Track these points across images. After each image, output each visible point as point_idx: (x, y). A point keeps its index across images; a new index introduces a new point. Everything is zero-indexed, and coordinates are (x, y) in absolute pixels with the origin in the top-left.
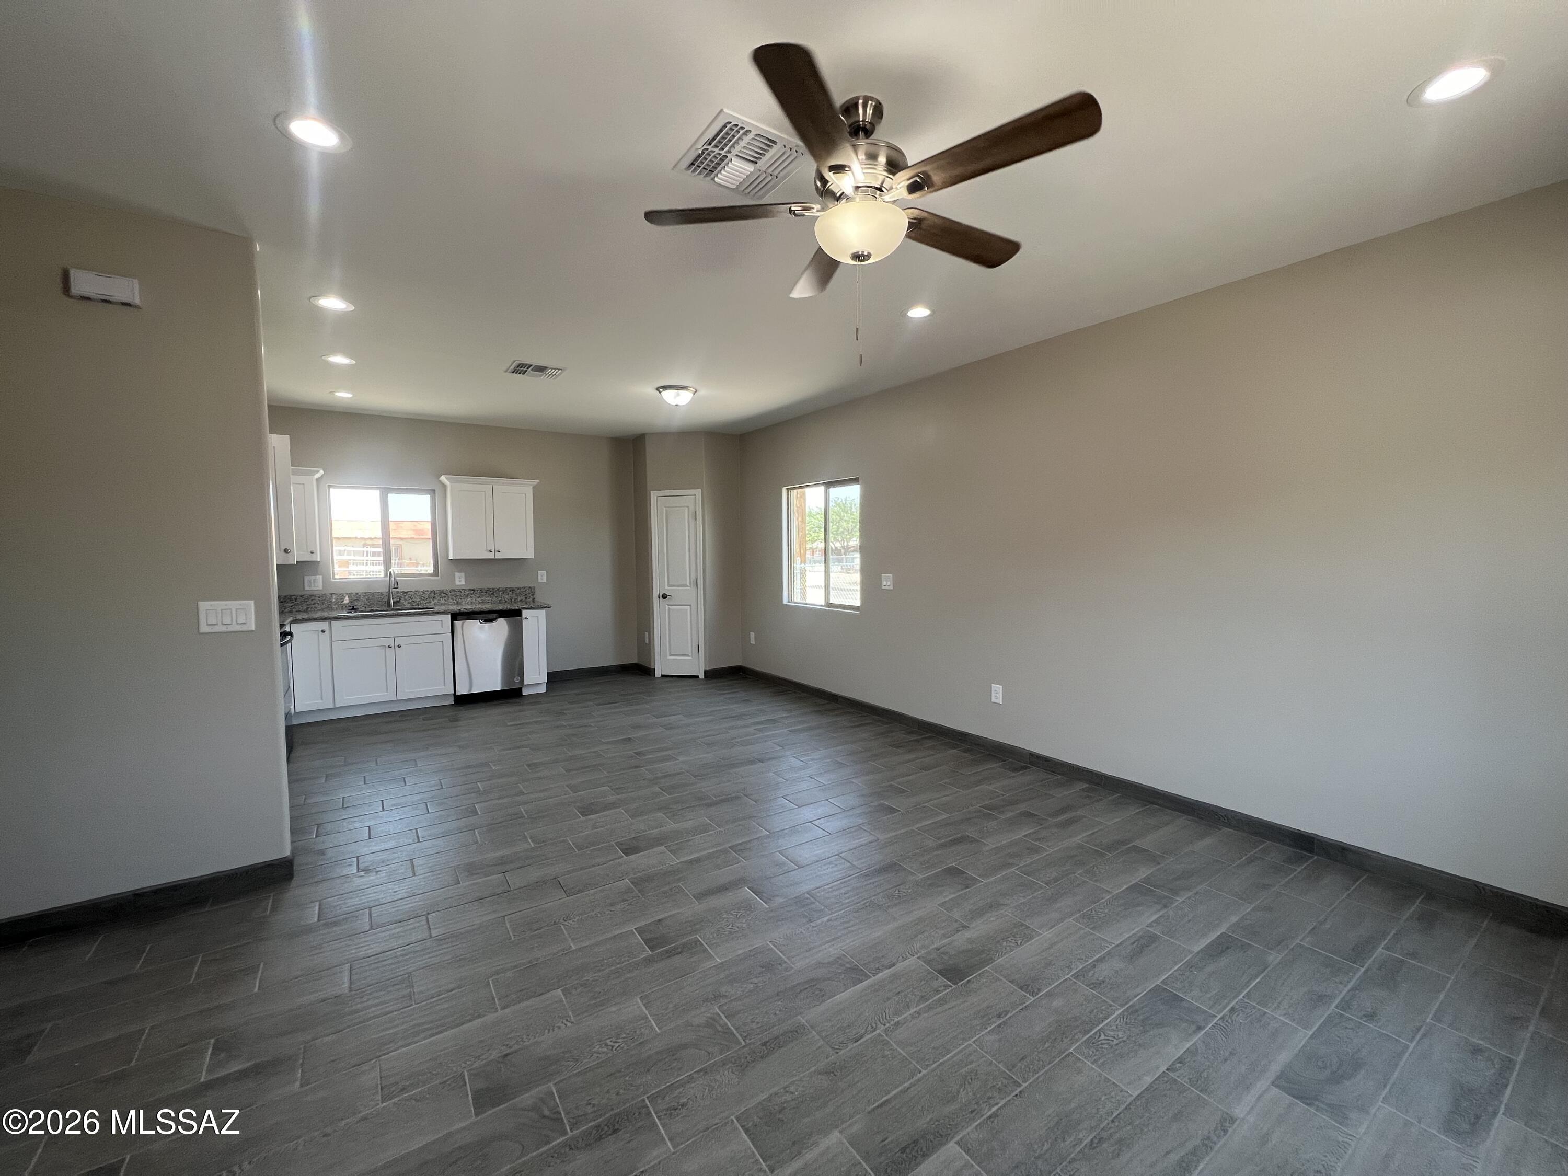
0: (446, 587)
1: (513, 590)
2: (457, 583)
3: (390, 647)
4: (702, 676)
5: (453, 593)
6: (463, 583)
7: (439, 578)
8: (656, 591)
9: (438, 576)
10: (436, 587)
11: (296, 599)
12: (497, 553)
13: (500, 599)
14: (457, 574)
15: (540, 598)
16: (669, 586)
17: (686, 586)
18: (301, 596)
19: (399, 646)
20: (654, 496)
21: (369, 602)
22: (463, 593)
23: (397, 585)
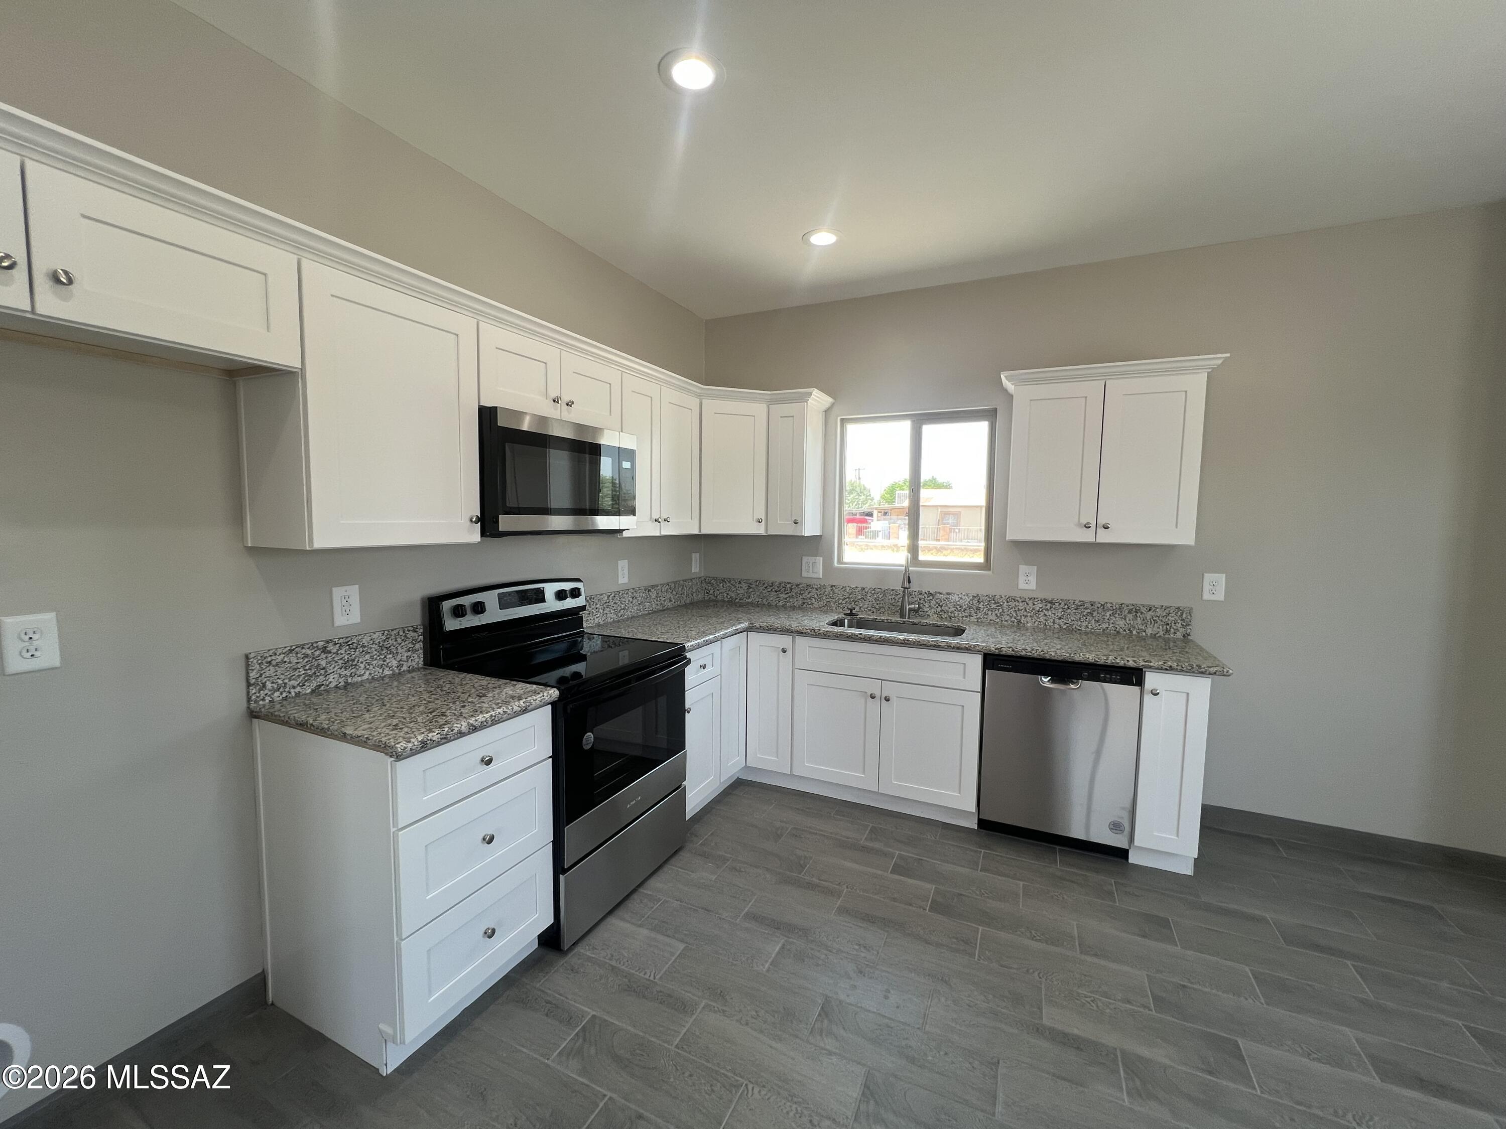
0: (1000, 590)
1: (1135, 611)
2: (1022, 585)
3: (873, 697)
5: (1013, 604)
6: (1033, 585)
7: (991, 573)
9: (990, 570)
10: (985, 590)
11: (791, 589)
12: (1101, 531)
13: (1105, 626)
14: (1023, 568)
15: (1200, 633)
18: (797, 585)
19: (887, 699)
21: (877, 604)
22: (1031, 605)
23: (909, 582)
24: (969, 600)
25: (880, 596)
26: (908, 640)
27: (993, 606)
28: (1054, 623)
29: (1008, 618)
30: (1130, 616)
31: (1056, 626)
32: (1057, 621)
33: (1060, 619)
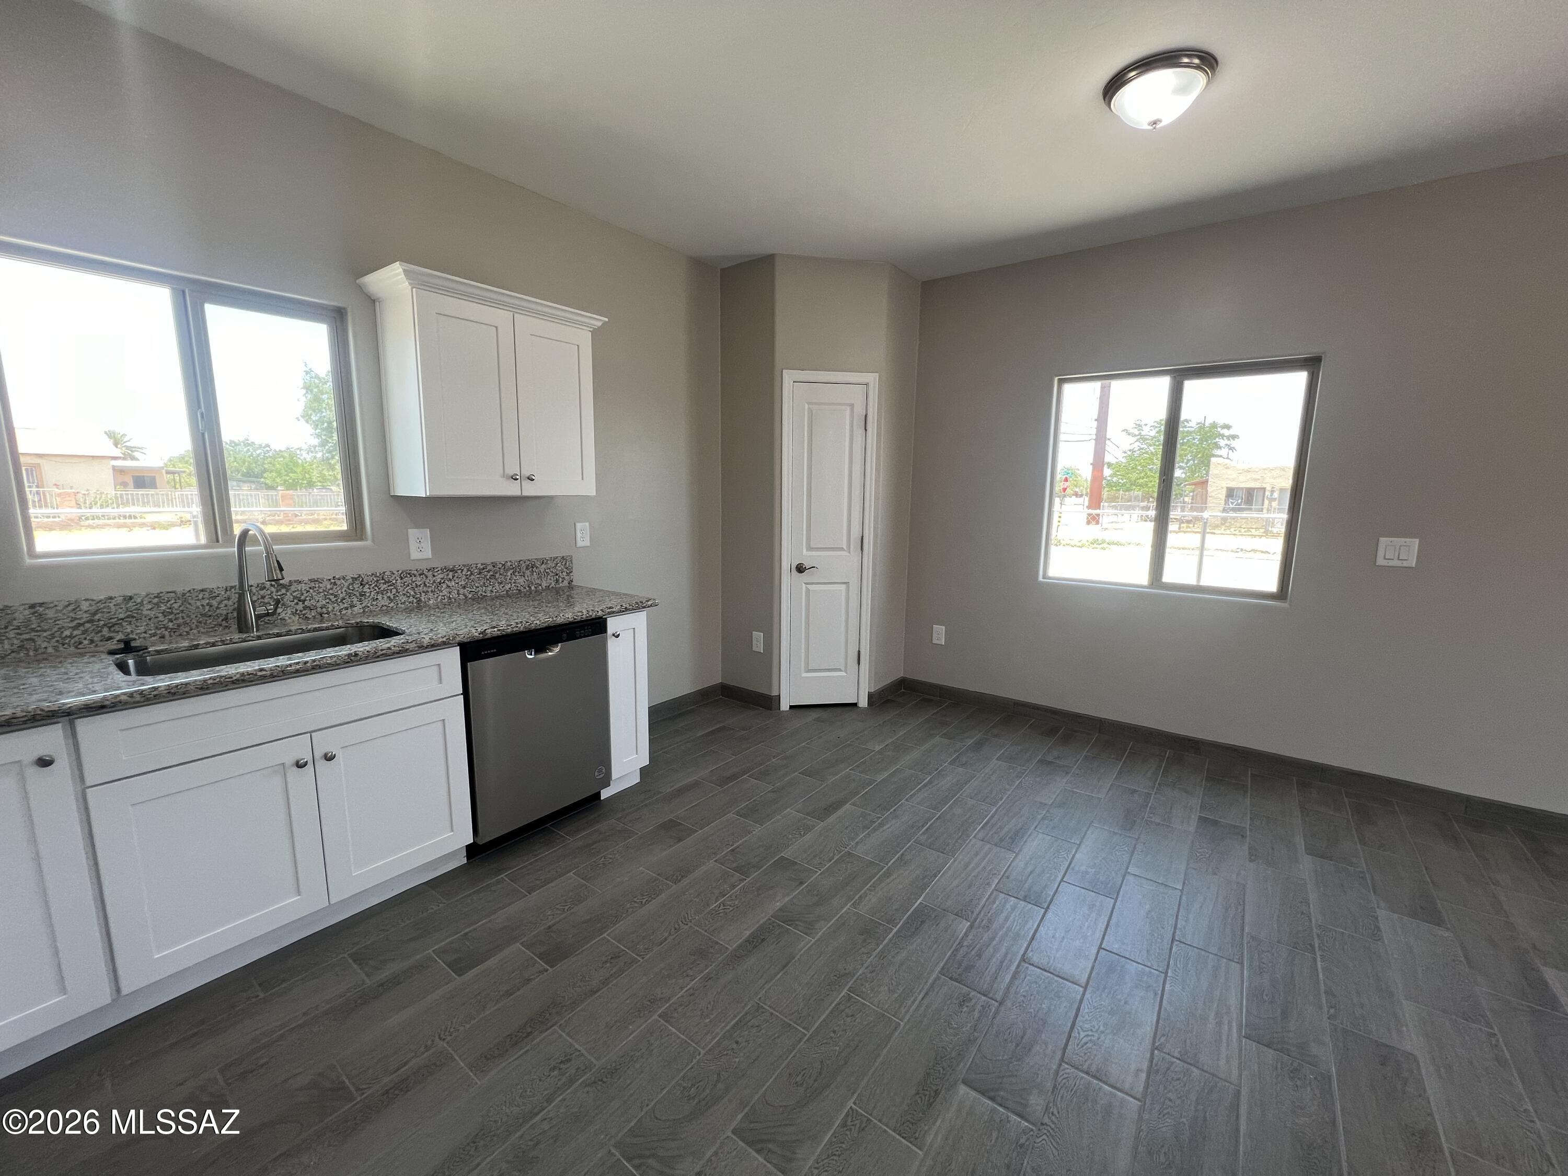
0: (388, 564)
1: (531, 566)
2: (415, 555)
3: (300, 765)
4: (863, 703)
5: (408, 580)
6: (428, 553)
7: (368, 543)
8: (787, 561)
9: (363, 539)
10: (365, 568)
13: (507, 587)
14: (413, 533)
16: (810, 548)
17: (842, 549)
19: (329, 758)
20: (789, 377)
21: (171, 621)
22: (430, 577)
23: (281, 569)
24: (346, 584)
25: (176, 606)
26: (356, 655)
27: (383, 587)
28: (458, 594)
29: (405, 599)
30: (528, 573)
31: (462, 597)
32: (462, 591)
33: (464, 587)
